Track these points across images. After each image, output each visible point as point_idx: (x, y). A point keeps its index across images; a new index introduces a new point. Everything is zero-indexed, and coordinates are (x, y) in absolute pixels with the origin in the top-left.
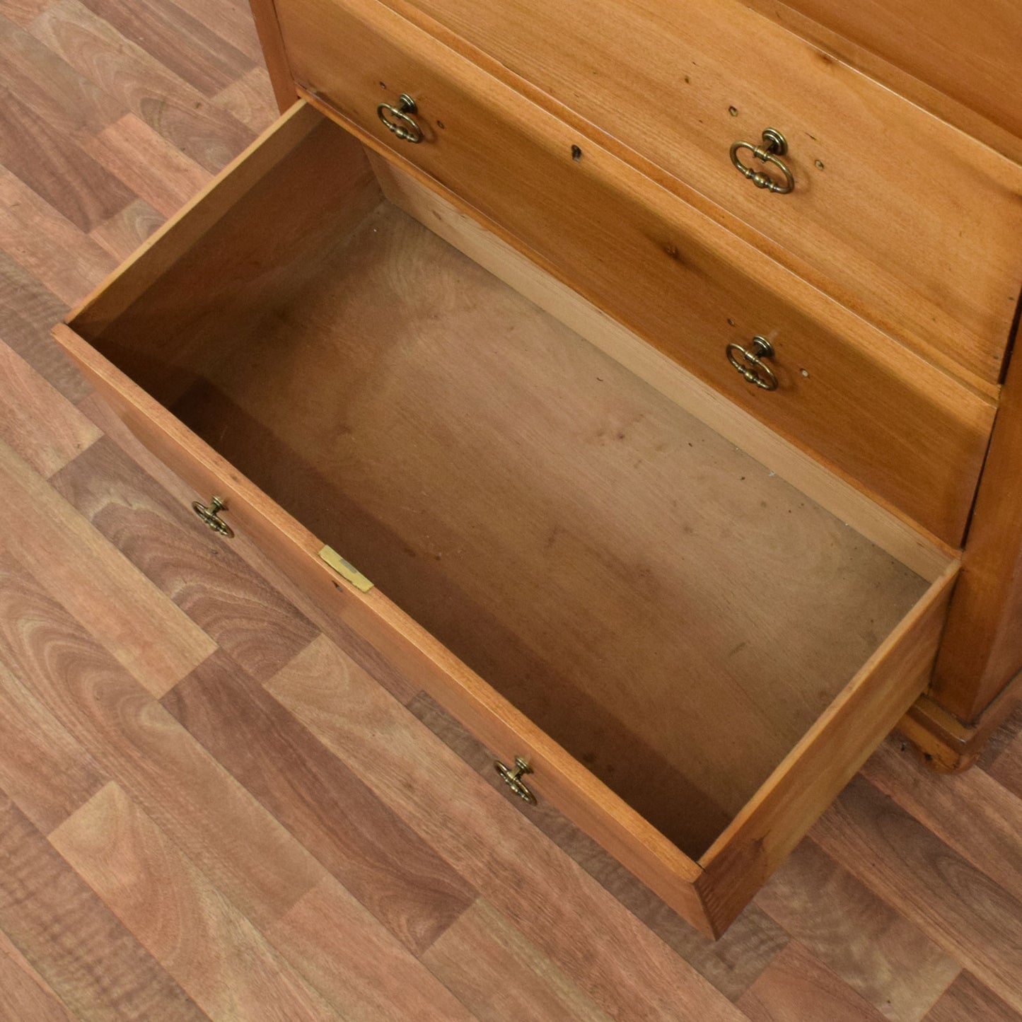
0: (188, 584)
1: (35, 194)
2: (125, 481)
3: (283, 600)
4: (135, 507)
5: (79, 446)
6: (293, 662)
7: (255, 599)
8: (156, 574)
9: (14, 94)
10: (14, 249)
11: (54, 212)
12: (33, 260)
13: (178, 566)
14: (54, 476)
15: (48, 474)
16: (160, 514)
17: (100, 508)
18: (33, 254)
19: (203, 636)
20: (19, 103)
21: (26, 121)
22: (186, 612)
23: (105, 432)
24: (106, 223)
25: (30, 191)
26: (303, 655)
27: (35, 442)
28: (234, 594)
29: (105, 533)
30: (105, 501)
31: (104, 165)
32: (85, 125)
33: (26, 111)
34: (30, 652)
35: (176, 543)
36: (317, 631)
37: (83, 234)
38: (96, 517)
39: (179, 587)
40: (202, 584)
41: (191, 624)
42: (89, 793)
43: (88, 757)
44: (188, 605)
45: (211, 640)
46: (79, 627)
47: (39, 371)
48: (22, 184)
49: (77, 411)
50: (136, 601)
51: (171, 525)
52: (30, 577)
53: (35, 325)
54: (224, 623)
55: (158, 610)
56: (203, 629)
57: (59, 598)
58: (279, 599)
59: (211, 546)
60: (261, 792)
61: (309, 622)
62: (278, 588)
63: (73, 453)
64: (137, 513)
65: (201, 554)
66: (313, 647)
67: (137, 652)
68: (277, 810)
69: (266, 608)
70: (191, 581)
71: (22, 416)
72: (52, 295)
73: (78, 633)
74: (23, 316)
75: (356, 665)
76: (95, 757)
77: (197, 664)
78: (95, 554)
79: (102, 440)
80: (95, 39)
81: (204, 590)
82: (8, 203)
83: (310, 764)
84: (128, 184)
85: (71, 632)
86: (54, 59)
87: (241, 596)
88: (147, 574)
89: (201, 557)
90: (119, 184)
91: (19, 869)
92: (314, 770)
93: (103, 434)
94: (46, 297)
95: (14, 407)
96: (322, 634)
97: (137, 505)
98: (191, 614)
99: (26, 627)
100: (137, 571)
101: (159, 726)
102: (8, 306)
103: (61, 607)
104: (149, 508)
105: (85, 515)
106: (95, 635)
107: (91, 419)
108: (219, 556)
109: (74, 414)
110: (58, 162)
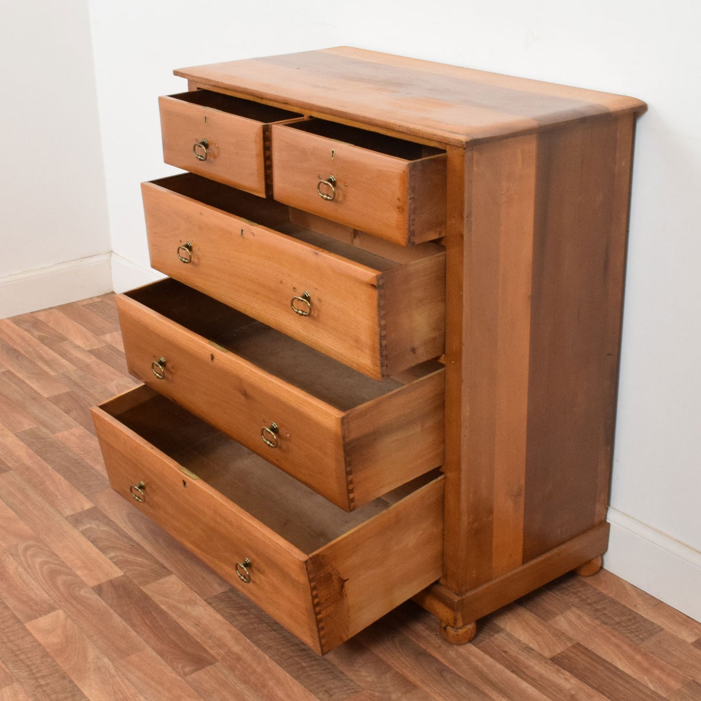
0: (117, 554)
2: (99, 521)
3: (159, 563)
4: (101, 529)
5: (83, 508)
6: (157, 582)
7: (145, 561)
8: (103, 550)
13: (114, 548)
16: (111, 532)
17: (85, 528)
19: (120, 570)
22: (113, 562)
23: (96, 505)
26: (162, 580)
28: (137, 559)
29: (85, 535)
35: (116, 541)
36: (171, 573)
38: (83, 530)
39: (112, 554)
40: (124, 554)
41: (114, 566)
42: (49, 612)
43: (52, 601)
44: (116, 560)
45: (122, 572)
46: (63, 562)
50: (92, 557)
51: (115, 536)
54: (129, 567)
55: (101, 562)
56: (119, 568)
58: (157, 562)
59: (132, 543)
60: (128, 620)
61: (168, 570)
62: (158, 558)
64: (101, 531)
65: (126, 545)
66: (168, 578)
68: (133, 626)
69: (150, 564)
70: (119, 553)
73: (61, 563)
76: (55, 601)
78: (78, 541)
81: (124, 556)
83: (153, 613)
87: (141, 560)
88: (100, 549)
91: (8, 632)
92: (155, 615)
96: (173, 575)
98: (116, 563)
100: (95, 548)
101: (88, 595)
104: (107, 530)
105: (78, 529)
106: (69, 565)
108: (135, 547)
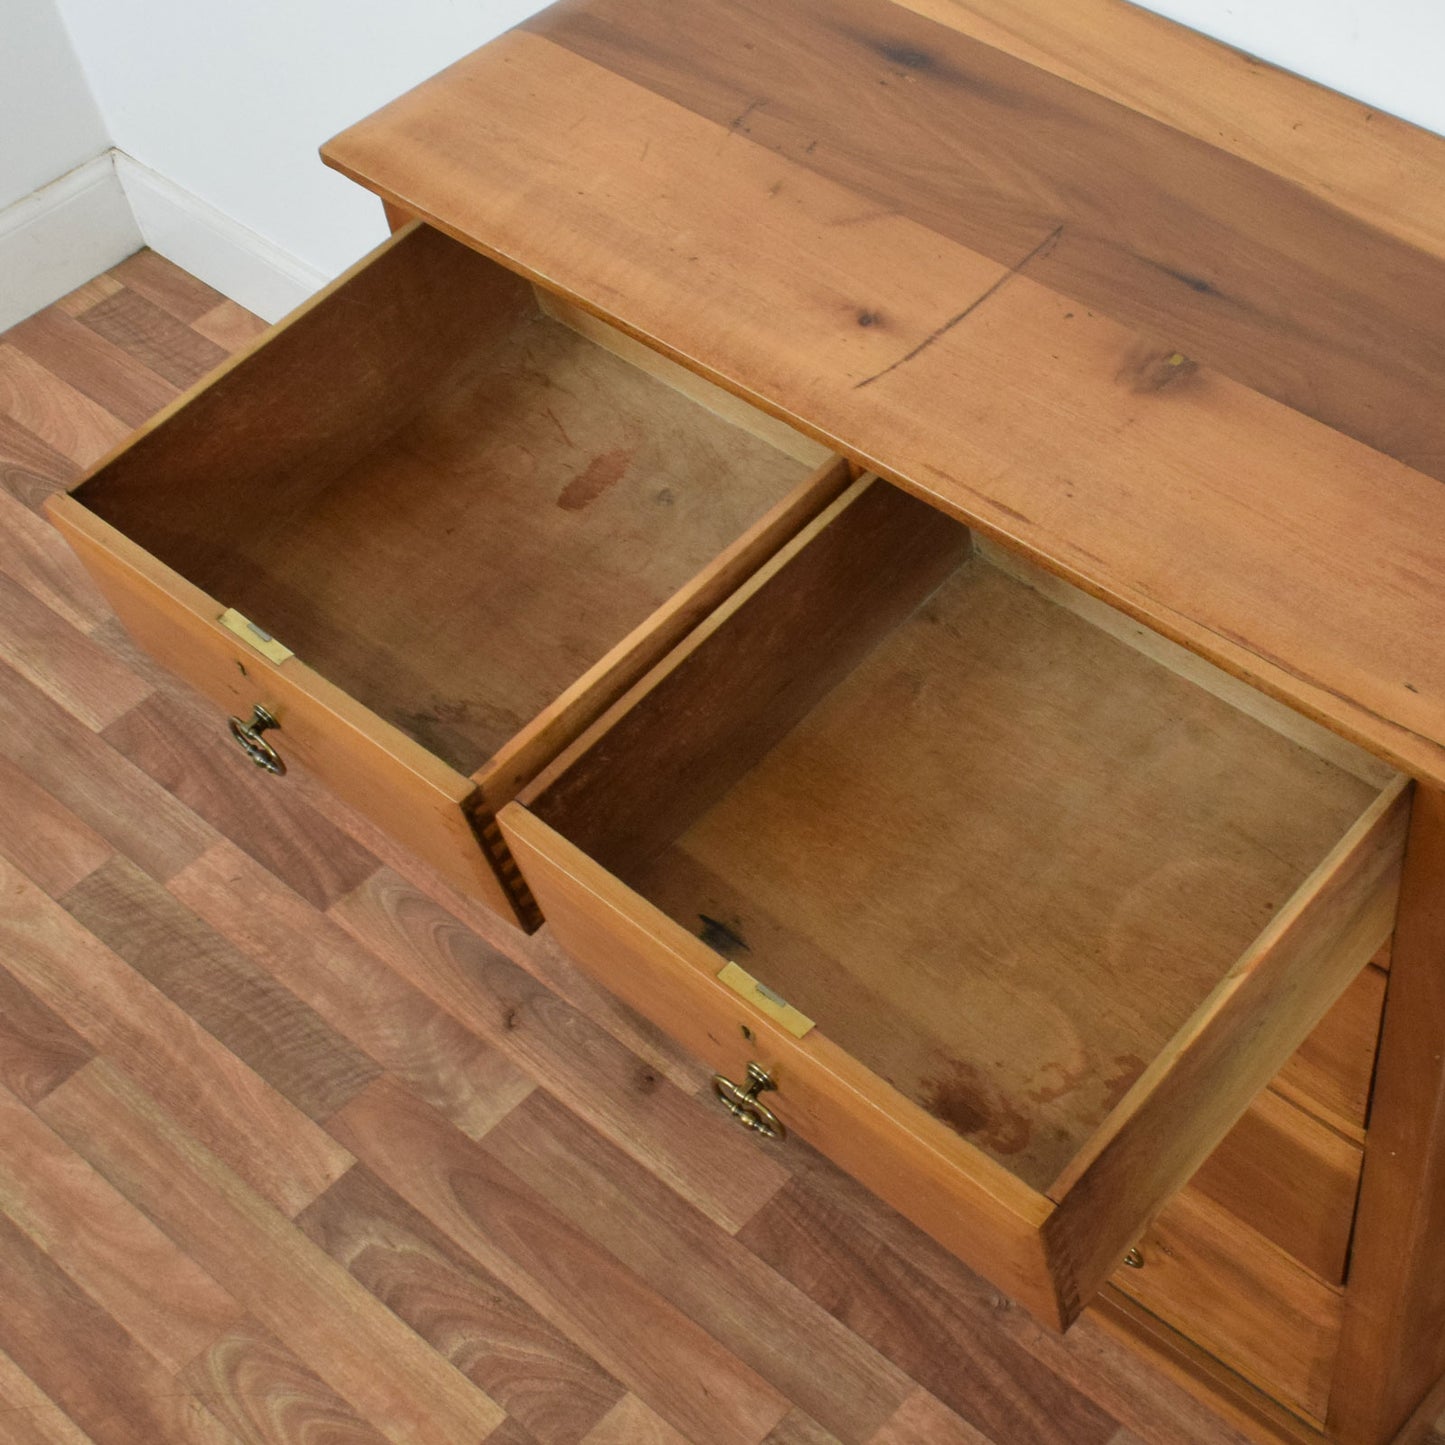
0: (468, 1340)
1: (259, 865)
2: (385, 1217)
3: (581, 1354)
4: (399, 1249)
5: (328, 1176)
6: (597, 1428)
7: (546, 1354)
8: (427, 1330)
10: (236, 934)
11: (282, 886)
12: (259, 948)
13: (457, 1319)
14: (300, 1215)
15: (293, 1213)
16: (429, 1256)
17: (357, 1251)
18: (260, 940)
20: (233, 751)
21: (241, 773)
22: (466, 1374)
23: (358, 1158)
24: (347, 897)
25: (251, 861)
26: (609, 1419)
27: (274, 1174)
28: (522, 1349)
29: (365, 1283)
30: (363, 1243)
31: (339, 825)
33: (241, 761)
34: (283, 1436)
35: (452, 1291)
36: (623, 1390)
37: (319, 912)
38: (353, 1262)
39: (456, 1344)
40: (485, 1339)
41: (473, 1389)
44: (470, 1365)
45: (498, 1407)
46: (342, 1402)
47: (274, 1086)
48: (242, 853)
49: (324, 1134)
50: (407, 1365)
51: (444, 1270)
52: (278, 1342)
53: (268, 1029)
54: (513, 1385)
55: (435, 1375)
56: (489, 1395)
57: (313, 1366)
58: (576, 1353)
59: (492, 1291)
61: (612, 1379)
62: (574, 1339)
63: (322, 1187)
64: (401, 1256)
65: (481, 1302)
66: (619, 1409)
67: (411, 1427)
69: (561, 1364)
70: (470, 1336)
71: (256, 1142)
72: (285, 990)
73: (339, 1408)
74: (252, 1017)
75: (670, 1428)
77: (483, 1438)
78: (354, 1309)
79: (355, 1168)
81: (487, 1347)
82: (227, 877)
84: (369, 847)
85: (331, 1407)
87: (532, 1352)
88: (418, 1330)
89: (483, 1307)
90: (359, 848)
93: (356, 1160)
94: (279, 994)
95: (246, 1132)
96: (630, 1393)
97: (401, 1246)
98: (474, 1377)
99: (276, 1405)
100: (405, 1327)
102: (232, 1006)
103: (317, 1378)
104: (417, 1248)
105: (340, 1262)
107: (341, 1143)
108: (502, 1303)
109: (319, 1138)
110: (284, 823)
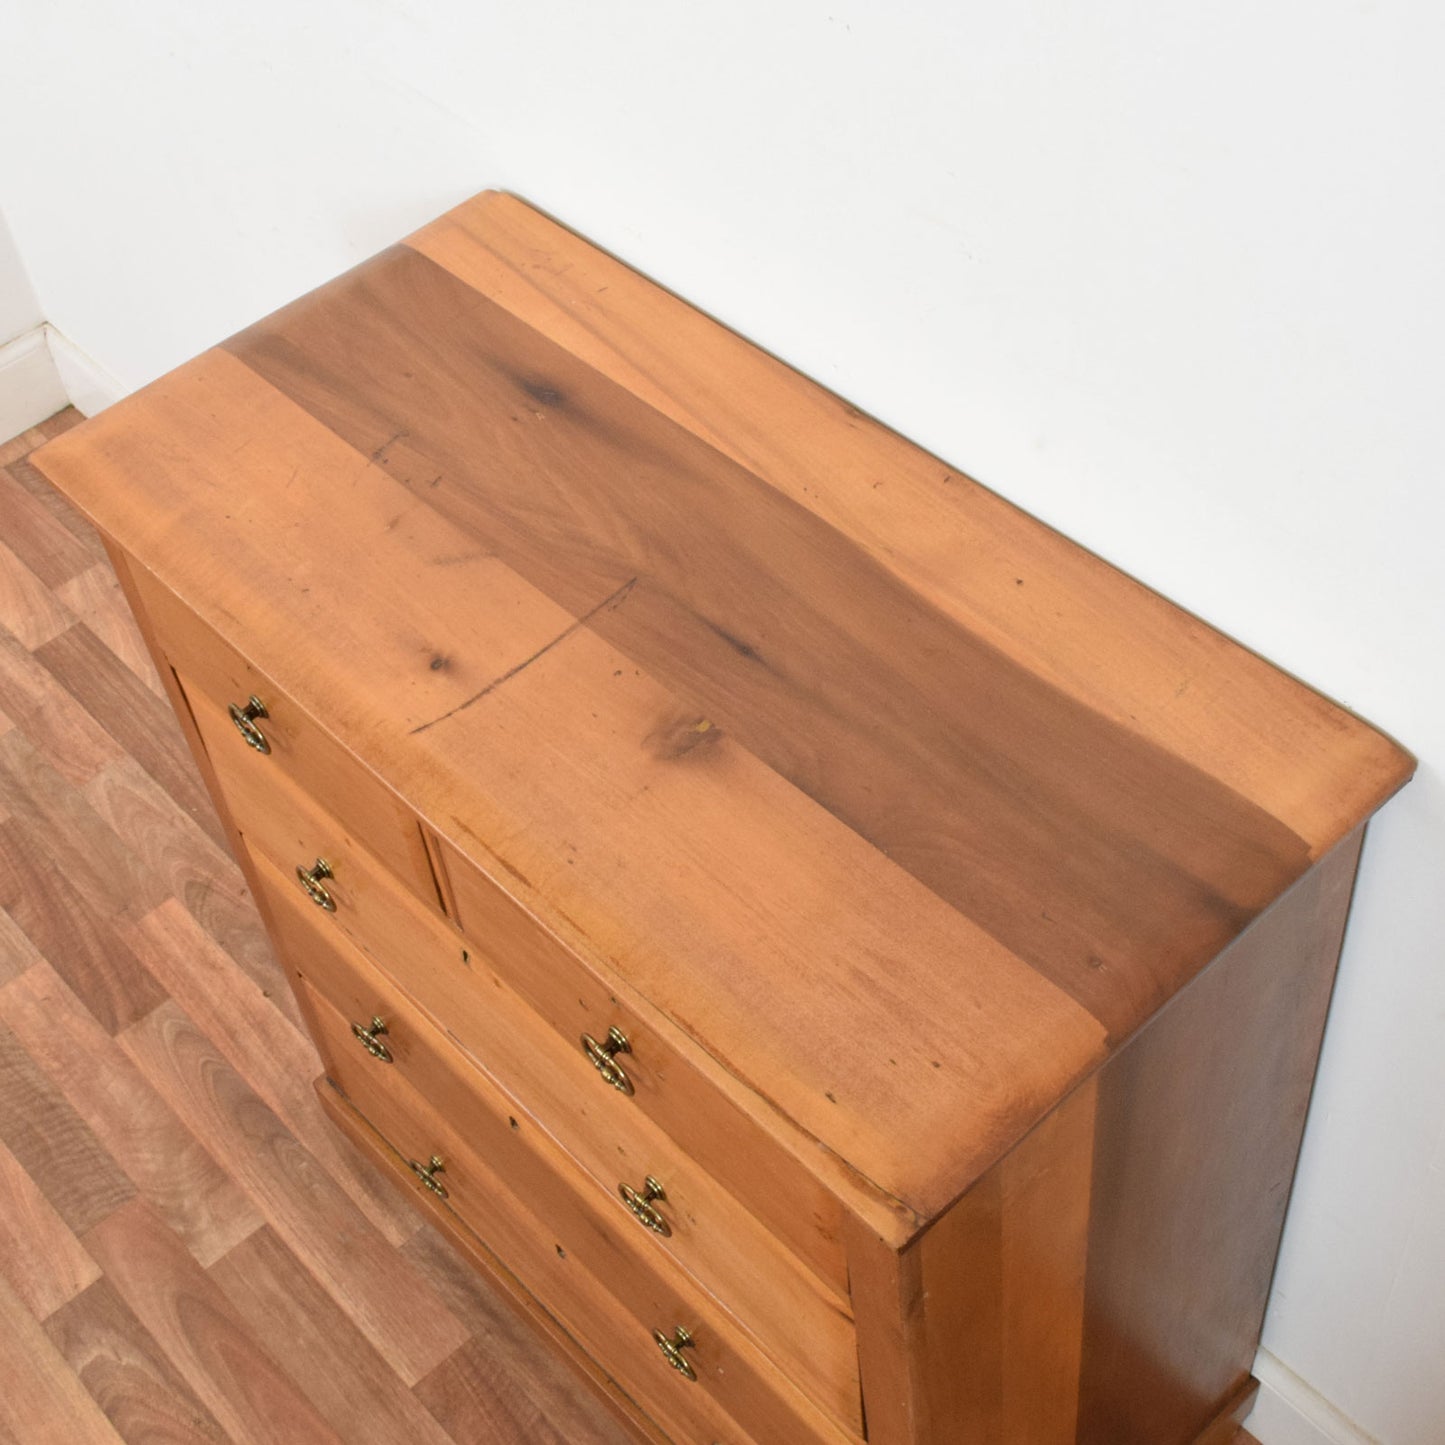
1: (67, 988)
2: (118, 1331)
4: (124, 1362)
5: (76, 1286)
9: (61, 868)
10: (38, 1050)
11: (84, 1010)
12: (55, 1065)
13: (162, 1435)
14: (48, 1319)
15: (42, 1317)
16: (148, 1373)
17: (89, 1360)
18: (57, 1058)
20: (64, 879)
21: (67, 900)
23: (104, 1272)
24: (134, 1025)
25: (62, 983)
27: (33, 1277)
29: (90, 1389)
30: (95, 1353)
31: (139, 957)
32: (126, 908)
33: (69, 889)
37: (109, 1037)
38: (83, 1370)
47: (47, 1195)
48: (56, 975)
49: (79, 1245)
53: (50, 1142)
59: (195, 1413)
63: (70, 1294)
65: (184, 1422)
71: (24, 1247)
72: (70, 1107)
74: (39, 1129)
78: (78, 1414)
79: (99, 1280)
80: (148, 808)
82: (39, 996)
84: (162, 982)
86: (105, 829)
88: (127, 1441)
89: (184, 1426)
90: (154, 982)
93: (102, 1274)
94: (65, 1110)
95: (17, 1236)
97: (127, 1359)
100: (117, 1436)
102: (24, 1116)
104: (139, 1363)
105: (73, 1367)
107: (92, 1256)
109: (76, 1248)
110: (94, 951)
